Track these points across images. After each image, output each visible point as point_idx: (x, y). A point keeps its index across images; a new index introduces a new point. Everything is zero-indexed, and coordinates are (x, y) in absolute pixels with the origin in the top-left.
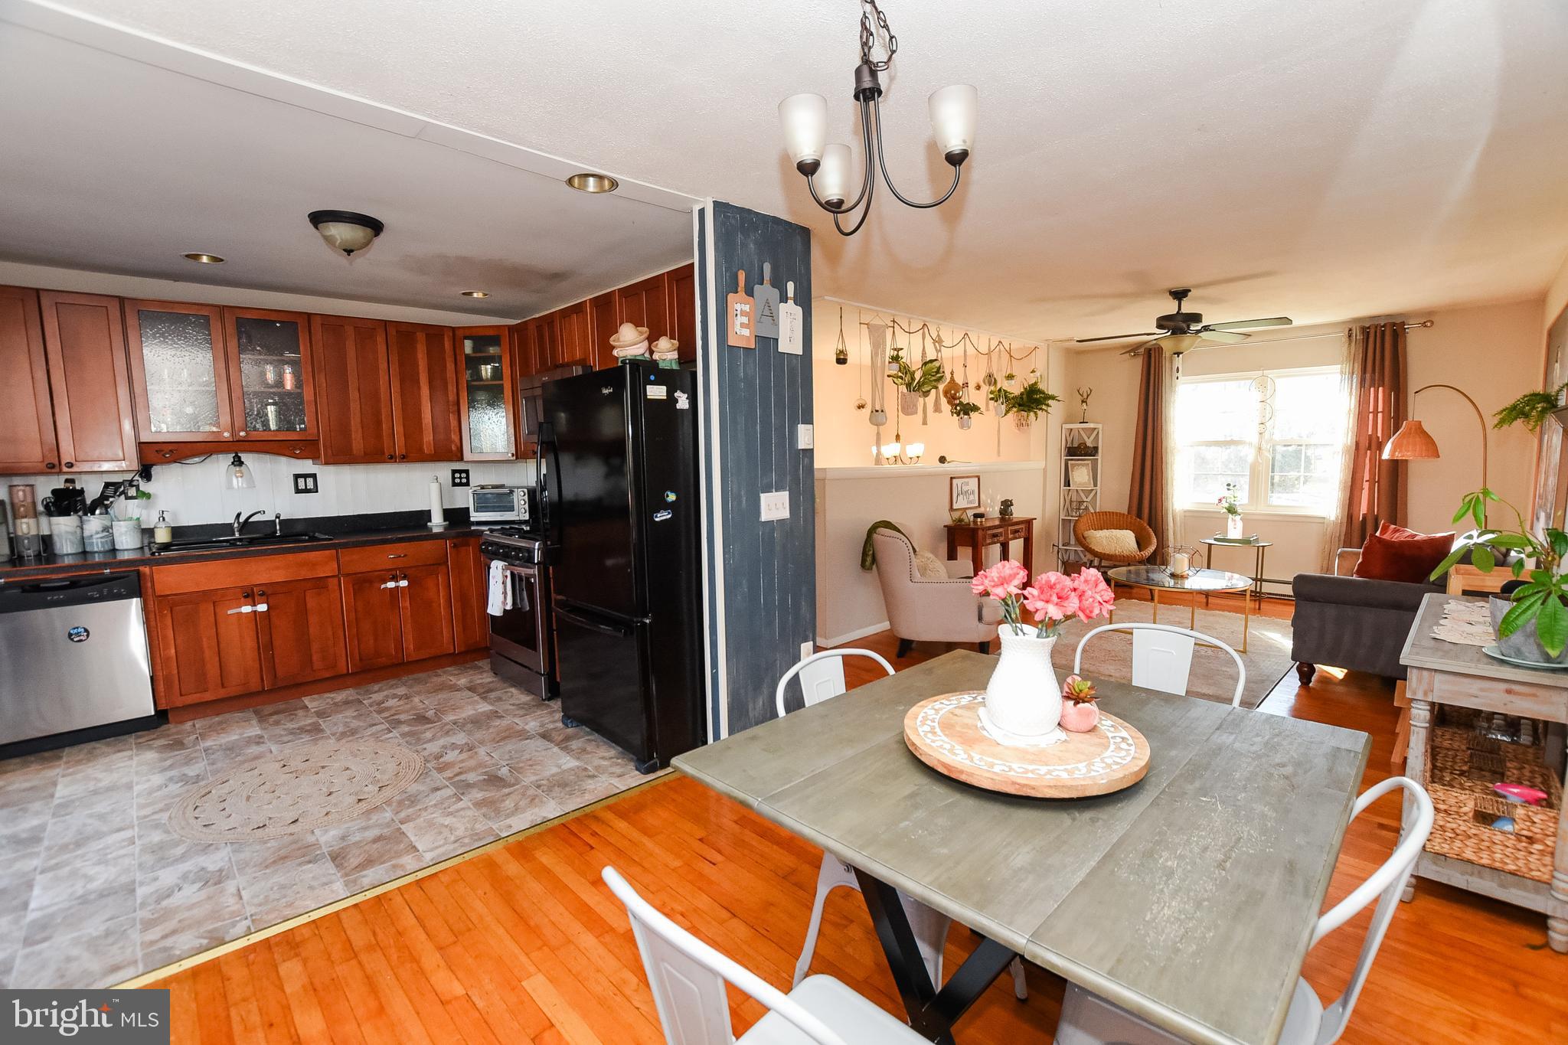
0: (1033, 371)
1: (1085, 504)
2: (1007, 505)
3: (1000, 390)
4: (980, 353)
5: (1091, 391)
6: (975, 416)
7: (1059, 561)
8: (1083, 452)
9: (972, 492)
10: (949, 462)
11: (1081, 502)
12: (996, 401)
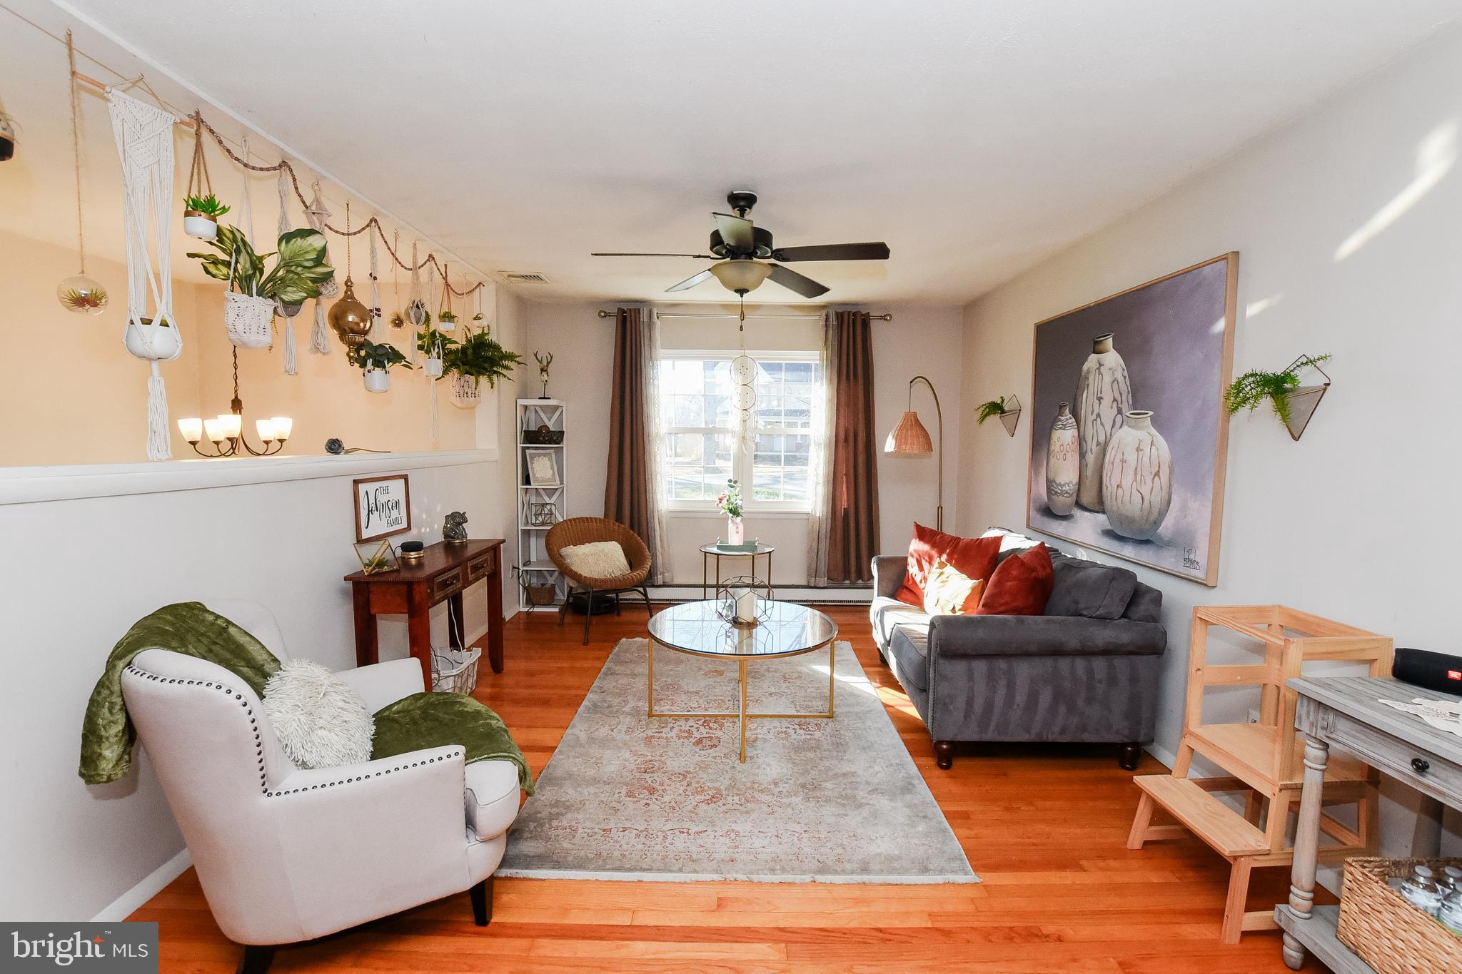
0: (477, 318)
1: (549, 507)
2: (456, 521)
3: (433, 334)
4: (400, 263)
5: (552, 357)
6: (394, 368)
7: (521, 586)
8: (544, 437)
9: (394, 505)
10: (347, 452)
11: (544, 505)
12: (428, 352)
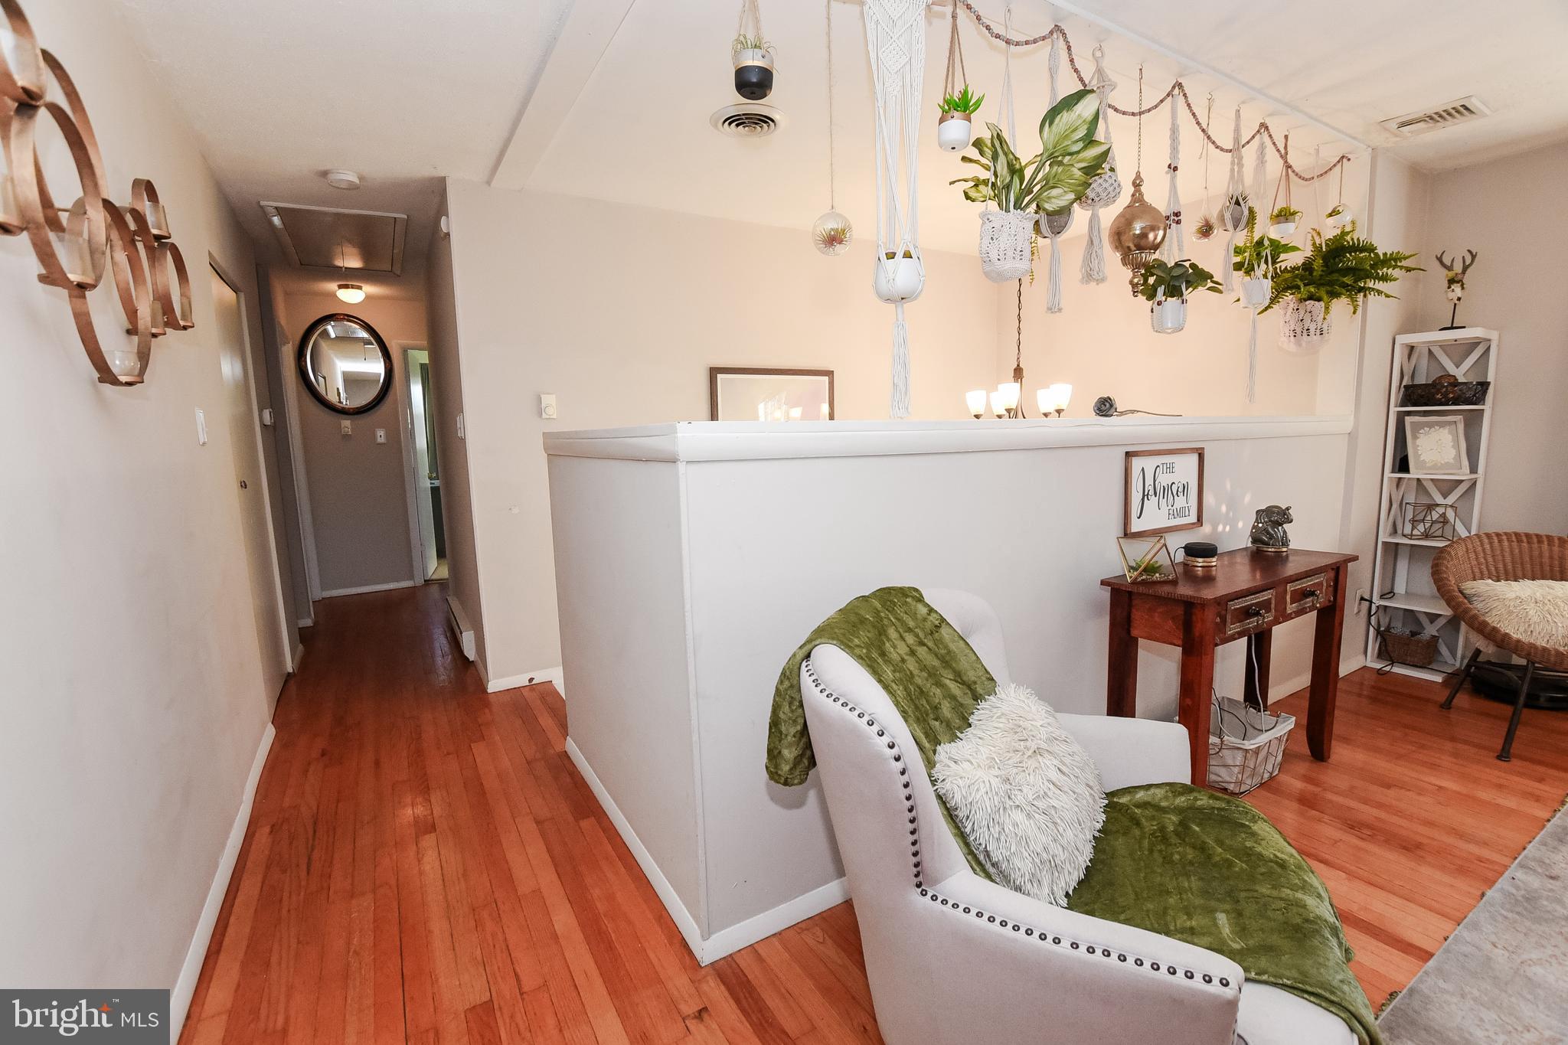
0: (1334, 213)
1: (1441, 510)
2: (1274, 518)
3: (1260, 243)
4: (1214, 143)
5: (1474, 257)
6: (1197, 297)
7: (1371, 629)
8: (1445, 395)
9: (1181, 489)
10: (1122, 413)
11: (1431, 507)
12: (1250, 271)
